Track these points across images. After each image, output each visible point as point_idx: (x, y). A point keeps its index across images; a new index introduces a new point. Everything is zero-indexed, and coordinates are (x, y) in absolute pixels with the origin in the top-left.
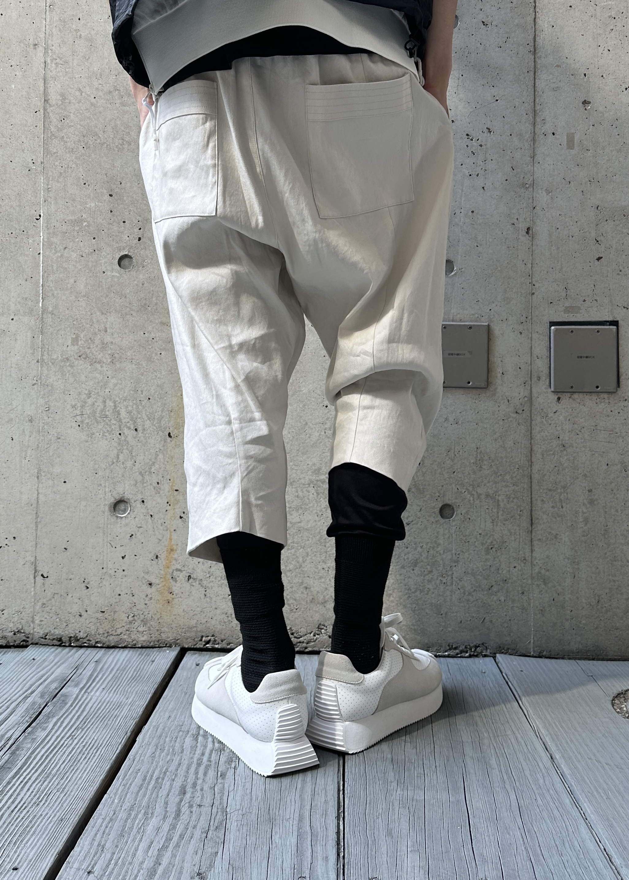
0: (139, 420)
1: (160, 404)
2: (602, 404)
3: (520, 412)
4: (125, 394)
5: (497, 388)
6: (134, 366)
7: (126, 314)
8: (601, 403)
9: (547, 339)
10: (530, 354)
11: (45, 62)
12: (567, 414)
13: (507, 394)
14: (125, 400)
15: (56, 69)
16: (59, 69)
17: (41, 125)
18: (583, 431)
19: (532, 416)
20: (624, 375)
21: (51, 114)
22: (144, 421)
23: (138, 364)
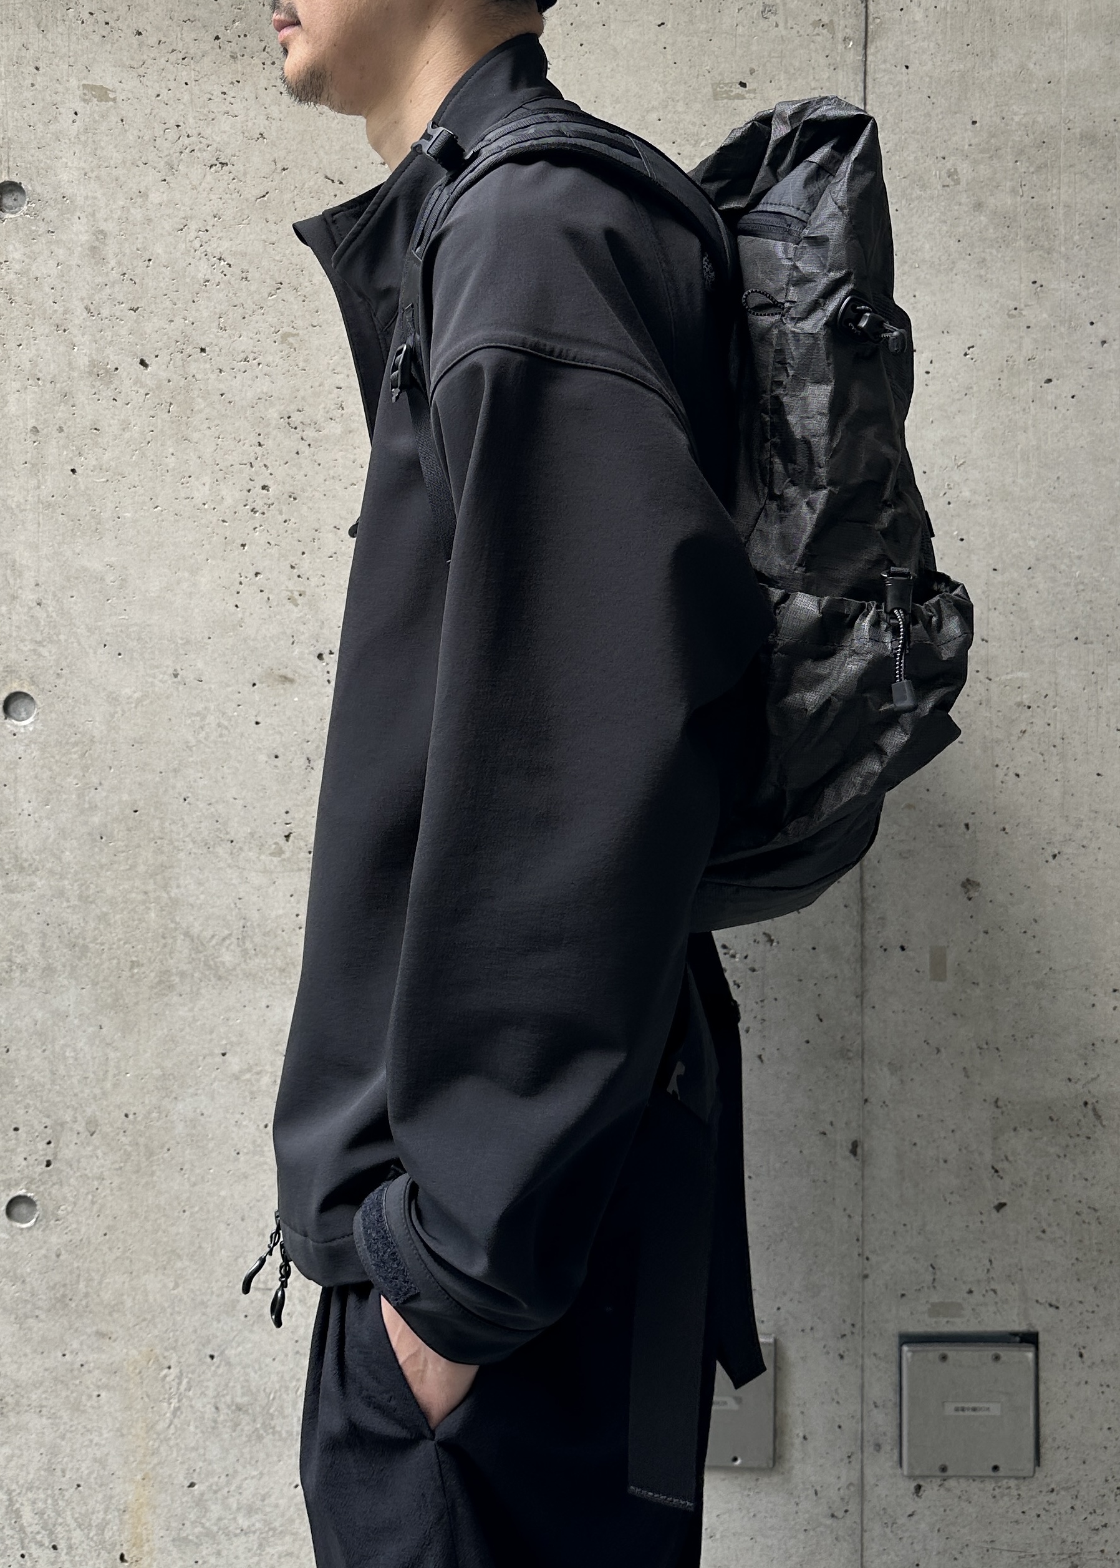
0: (59, 1529)
1: (100, 1496)
2: (1006, 1499)
3: (840, 1514)
4: (31, 1476)
5: (792, 1468)
6: (44, 1420)
7: (26, 1317)
8: (1003, 1495)
9: (895, 1369)
10: (860, 1401)
12: (935, 1518)
13: (813, 1478)
14: (30, 1489)
18: (966, 1552)
19: (865, 1522)
20: (1050, 1440)
22: (69, 1531)
23: (53, 1416)
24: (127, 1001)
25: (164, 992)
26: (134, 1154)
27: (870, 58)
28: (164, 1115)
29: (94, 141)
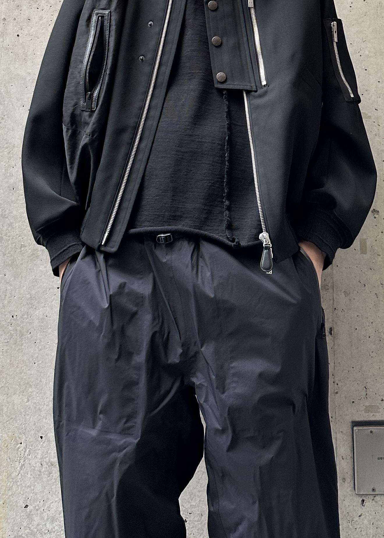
24: (17, 263)
25: (34, 259)
26: (15, 335)
28: (29, 316)
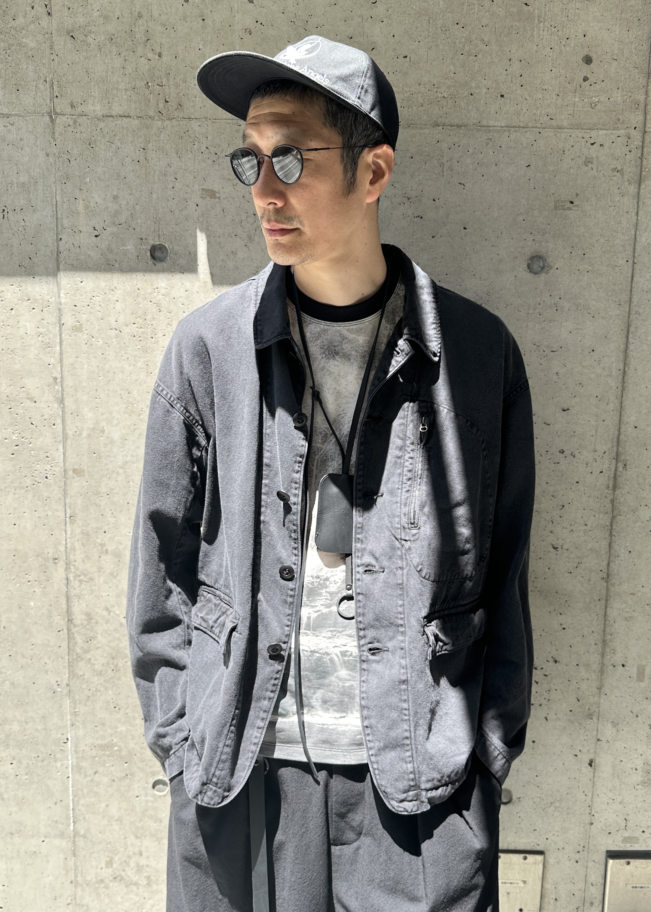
10: (585, 882)
11: (67, 579)
15: (80, 587)
16: (83, 586)
17: (64, 644)
21: (76, 635)
27: (642, 191)
29: (207, 221)
